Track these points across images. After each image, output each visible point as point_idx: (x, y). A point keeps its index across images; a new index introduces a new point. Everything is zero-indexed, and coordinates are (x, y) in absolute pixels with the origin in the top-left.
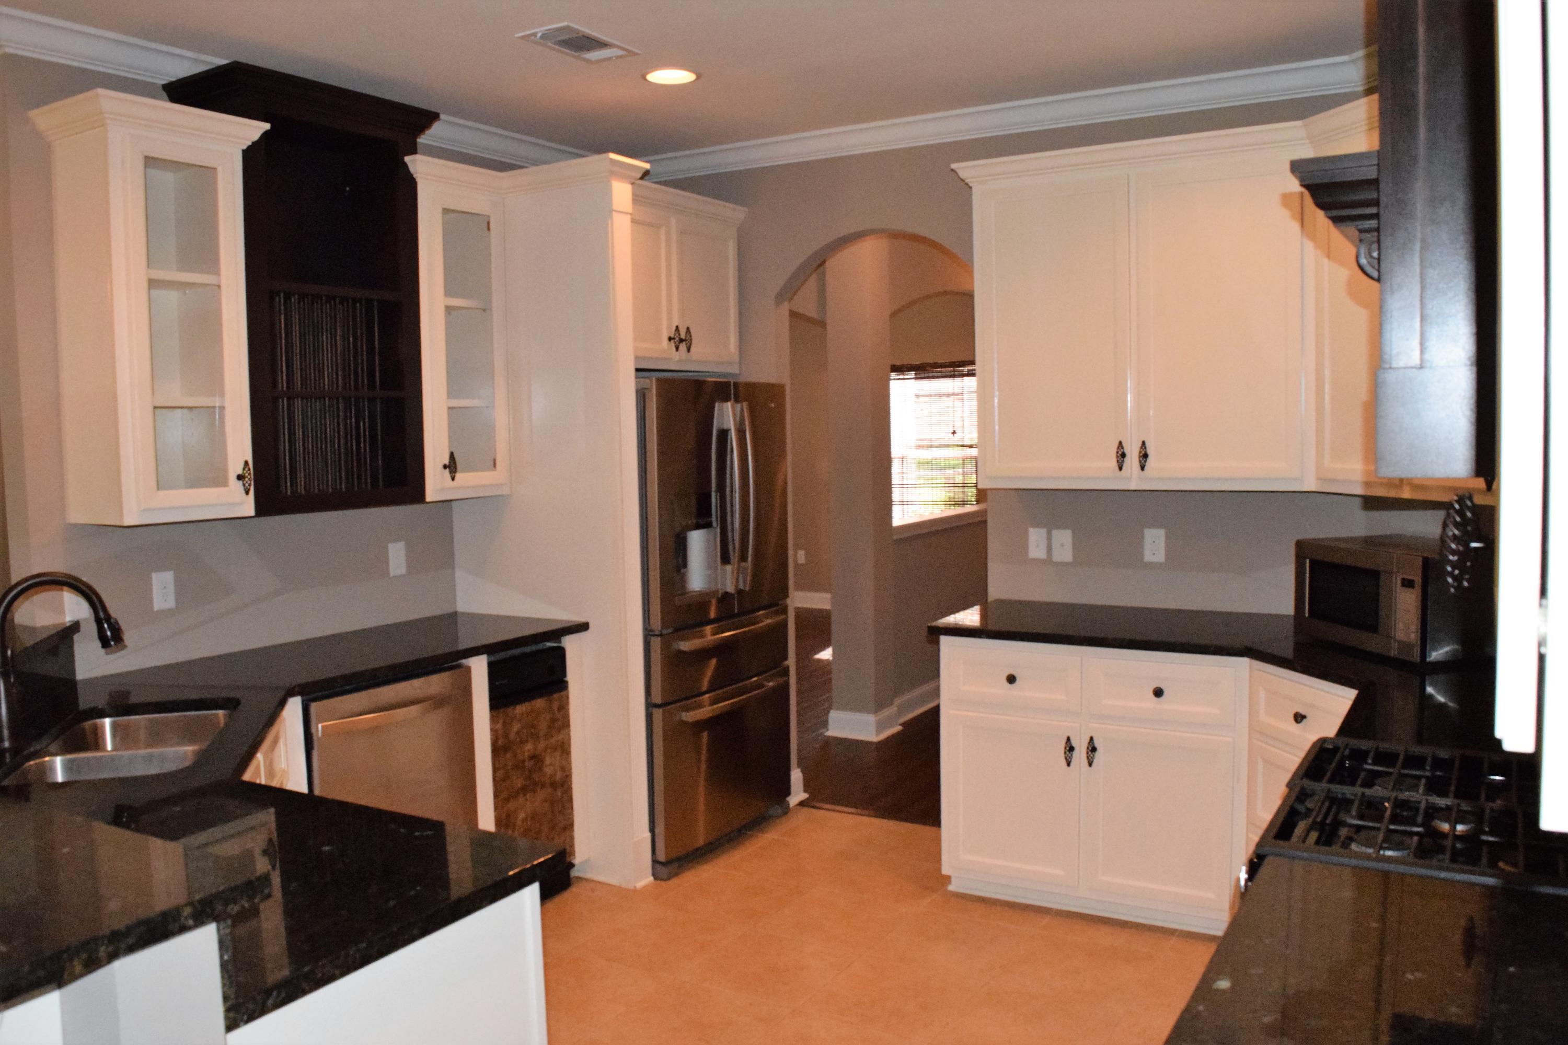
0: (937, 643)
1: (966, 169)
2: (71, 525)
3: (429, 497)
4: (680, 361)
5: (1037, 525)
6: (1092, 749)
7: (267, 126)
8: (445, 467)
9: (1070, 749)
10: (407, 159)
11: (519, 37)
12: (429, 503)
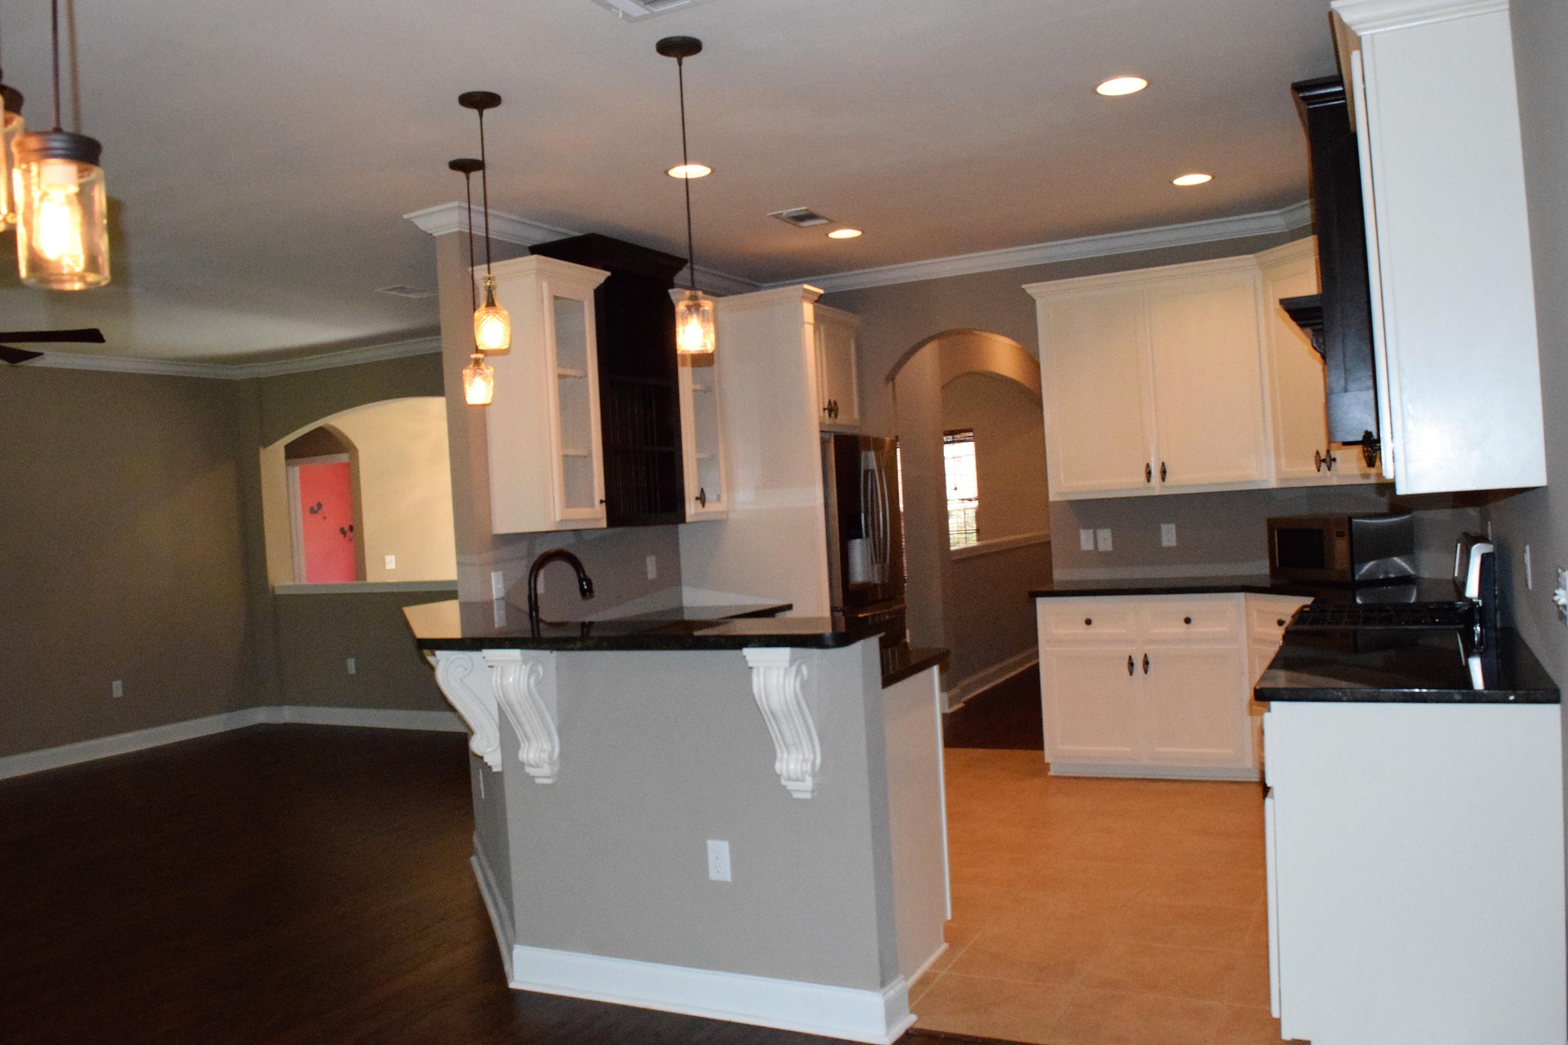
0: (1034, 603)
1: (1032, 289)
2: (495, 535)
3: (688, 519)
4: (829, 425)
5: (1086, 527)
6: (1146, 663)
7: (608, 274)
8: (697, 499)
9: (1131, 664)
10: (670, 291)
11: (770, 216)
12: (690, 523)
